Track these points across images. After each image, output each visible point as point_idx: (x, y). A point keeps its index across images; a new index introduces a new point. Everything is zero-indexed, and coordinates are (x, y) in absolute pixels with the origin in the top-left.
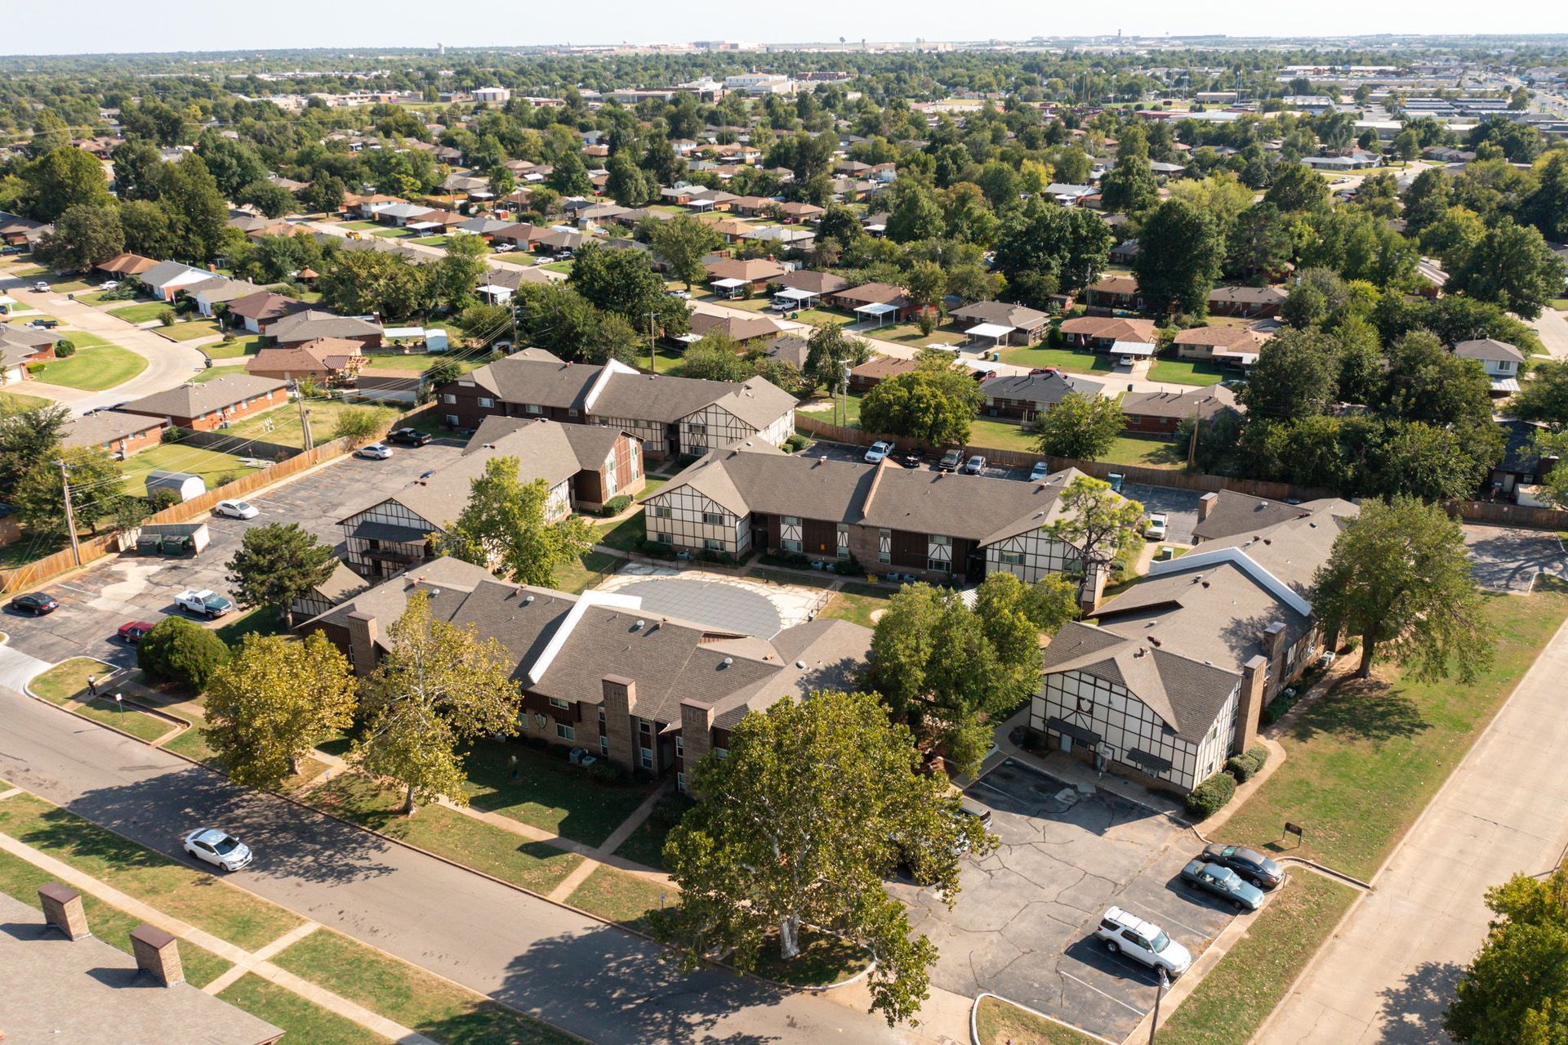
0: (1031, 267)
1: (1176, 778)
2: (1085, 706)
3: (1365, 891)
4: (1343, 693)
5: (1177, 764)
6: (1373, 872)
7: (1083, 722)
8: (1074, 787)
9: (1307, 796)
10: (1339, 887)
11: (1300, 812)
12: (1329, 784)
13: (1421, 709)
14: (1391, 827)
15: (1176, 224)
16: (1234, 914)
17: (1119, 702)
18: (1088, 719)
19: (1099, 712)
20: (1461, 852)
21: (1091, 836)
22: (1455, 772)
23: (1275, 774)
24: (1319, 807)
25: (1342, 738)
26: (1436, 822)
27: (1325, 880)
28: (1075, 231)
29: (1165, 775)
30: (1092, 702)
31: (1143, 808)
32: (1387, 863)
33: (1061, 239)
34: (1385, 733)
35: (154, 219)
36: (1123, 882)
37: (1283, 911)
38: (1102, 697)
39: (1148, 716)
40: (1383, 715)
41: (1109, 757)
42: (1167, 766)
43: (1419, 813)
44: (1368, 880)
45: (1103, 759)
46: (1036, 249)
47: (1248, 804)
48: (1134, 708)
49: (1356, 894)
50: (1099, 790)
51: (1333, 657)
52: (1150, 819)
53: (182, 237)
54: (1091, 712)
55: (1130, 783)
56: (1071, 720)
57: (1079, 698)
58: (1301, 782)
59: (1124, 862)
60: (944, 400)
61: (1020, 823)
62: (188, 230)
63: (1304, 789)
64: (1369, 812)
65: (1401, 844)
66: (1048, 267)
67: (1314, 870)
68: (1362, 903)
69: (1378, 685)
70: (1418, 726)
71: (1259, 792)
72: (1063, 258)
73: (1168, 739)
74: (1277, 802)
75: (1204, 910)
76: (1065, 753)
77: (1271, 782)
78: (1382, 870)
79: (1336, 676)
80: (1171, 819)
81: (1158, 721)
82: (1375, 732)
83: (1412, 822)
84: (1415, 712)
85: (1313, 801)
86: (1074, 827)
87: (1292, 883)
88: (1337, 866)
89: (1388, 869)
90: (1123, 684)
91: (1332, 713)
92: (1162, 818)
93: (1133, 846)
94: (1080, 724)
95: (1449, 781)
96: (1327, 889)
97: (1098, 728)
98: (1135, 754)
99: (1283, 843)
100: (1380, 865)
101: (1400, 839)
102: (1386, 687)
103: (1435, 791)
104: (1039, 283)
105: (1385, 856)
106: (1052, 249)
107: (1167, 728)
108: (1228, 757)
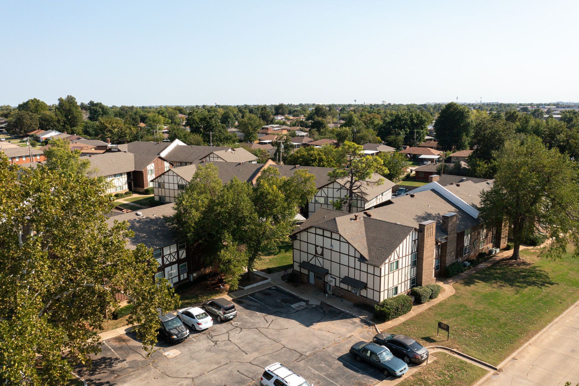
0: (391, 134)
1: (370, 295)
2: (319, 251)
3: (492, 371)
4: (500, 266)
5: (370, 285)
6: (501, 359)
7: (318, 262)
8: (307, 302)
9: (464, 312)
10: (471, 367)
11: (455, 321)
12: (480, 307)
13: (551, 275)
14: (521, 333)
15: (452, 113)
16: (381, 379)
17: (336, 244)
18: (321, 260)
19: (327, 253)
20: (573, 351)
21: (302, 327)
22: (572, 307)
23: (445, 301)
24: (470, 319)
25: (494, 285)
26: (555, 333)
27: (462, 362)
28: (412, 120)
29: (363, 293)
30: (323, 248)
31: (347, 314)
32: (514, 355)
33: (406, 124)
34: (525, 285)
35: (51, 118)
36: (308, 354)
37: (421, 380)
38: (327, 243)
39: (352, 253)
40: (524, 277)
41: (333, 284)
42: (365, 286)
43: (543, 327)
44: (497, 364)
45: (330, 286)
46: (395, 127)
47: (420, 315)
48: (344, 248)
49: (484, 372)
50: (322, 303)
51: (498, 250)
52: (348, 320)
53: (63, 126)
54: (322, 254)
55: (345, 301)
56: (312, 262)
57: (316, 246)
58: (461, 305)
59: (316, 342)
60: (324, 157)
61: (258, 317)
62: (65, 123)
63: (462, 309)
64: (505, 324)
65: (526, 344)
66: (399, 134)
67: (456, 356)
68: (488, 379)
69: (524, 263)
70: (548, 283)
71: (430, 309)
72: (406, 131)
73: (364, 266)
74: (440, 315)
75: (360, 375)
76: (311, 284)
77: (441, 304)
78: (510, 358)
79: (498, 259)
80: (362, 321)
81: (358, 255)
82: (517, 284)
83: (537, 332)
84: (547, 277)
85: (466, 316)
86: (294, 321)
87: (435, 362)
88: (474, 354)
89: (514, 359)
90: (337, 232)
91: (491, 274)
92: (357, 320)
93: (329, 334)
94: (318, 264)
95: (567, 311)
96: (462, 367)
97: (327, 265)
98: (347, 280)
99: (437, 337)
100: (508, 355)
101: (527, 341)
102: (529, 264)
103: (557, 316)
104: (395, 140)
105: (514, 350)
106: (401, 127)
107: (362, 259)
108: (412, 287)
